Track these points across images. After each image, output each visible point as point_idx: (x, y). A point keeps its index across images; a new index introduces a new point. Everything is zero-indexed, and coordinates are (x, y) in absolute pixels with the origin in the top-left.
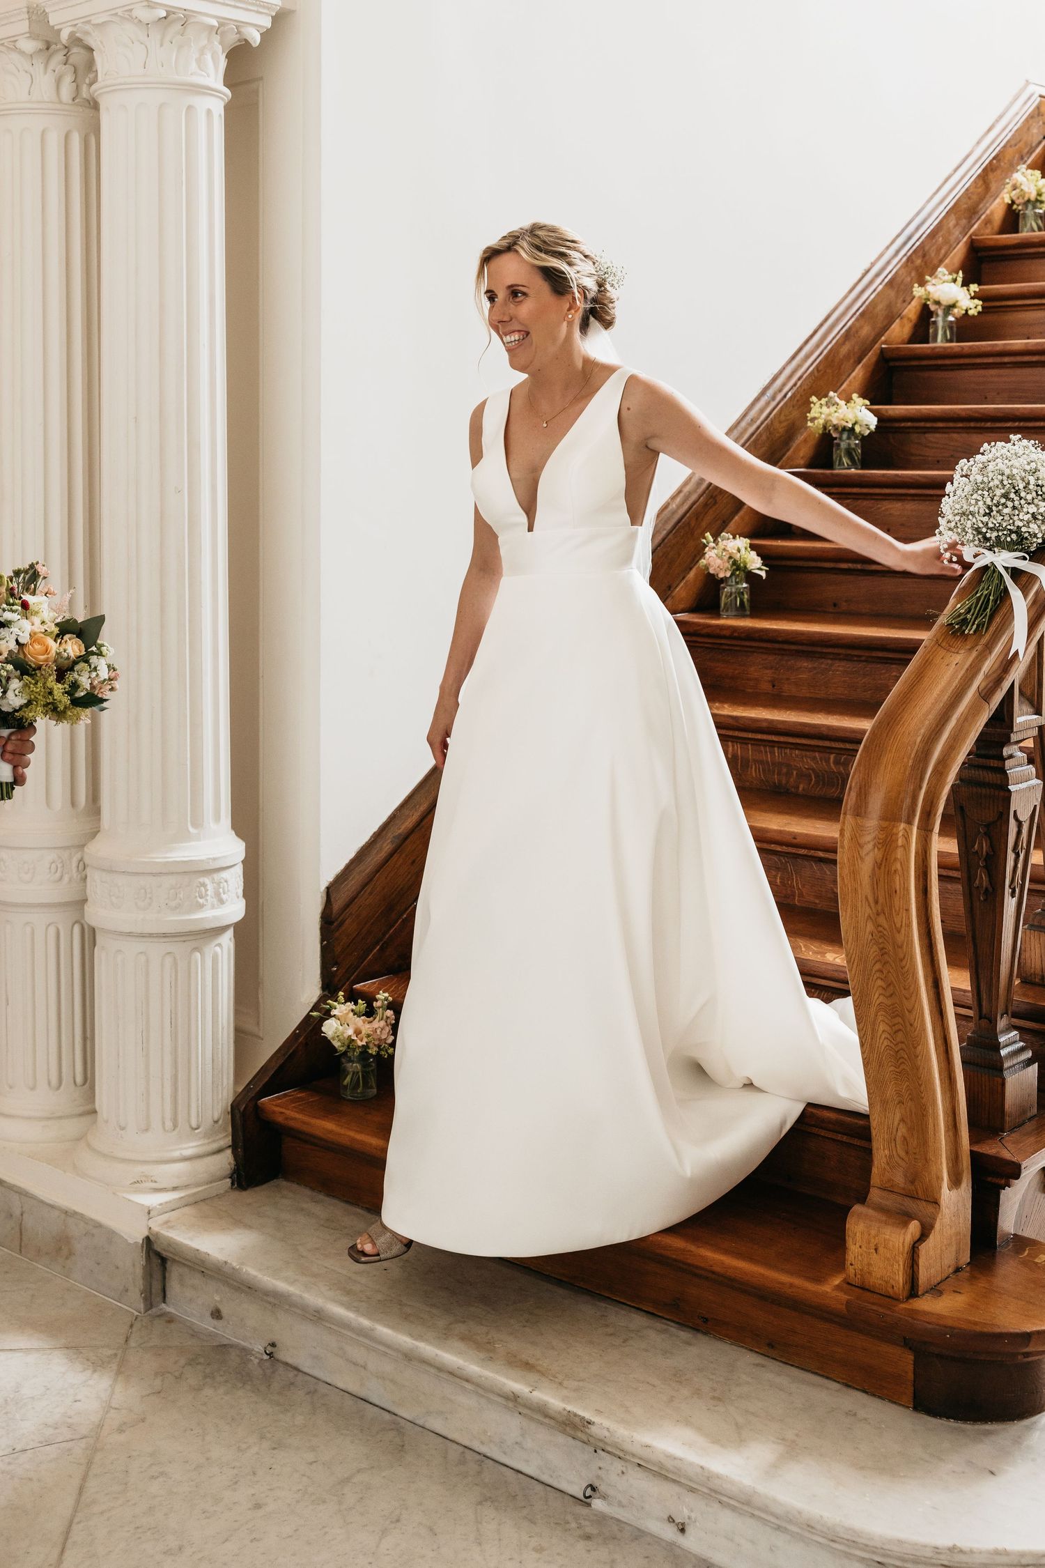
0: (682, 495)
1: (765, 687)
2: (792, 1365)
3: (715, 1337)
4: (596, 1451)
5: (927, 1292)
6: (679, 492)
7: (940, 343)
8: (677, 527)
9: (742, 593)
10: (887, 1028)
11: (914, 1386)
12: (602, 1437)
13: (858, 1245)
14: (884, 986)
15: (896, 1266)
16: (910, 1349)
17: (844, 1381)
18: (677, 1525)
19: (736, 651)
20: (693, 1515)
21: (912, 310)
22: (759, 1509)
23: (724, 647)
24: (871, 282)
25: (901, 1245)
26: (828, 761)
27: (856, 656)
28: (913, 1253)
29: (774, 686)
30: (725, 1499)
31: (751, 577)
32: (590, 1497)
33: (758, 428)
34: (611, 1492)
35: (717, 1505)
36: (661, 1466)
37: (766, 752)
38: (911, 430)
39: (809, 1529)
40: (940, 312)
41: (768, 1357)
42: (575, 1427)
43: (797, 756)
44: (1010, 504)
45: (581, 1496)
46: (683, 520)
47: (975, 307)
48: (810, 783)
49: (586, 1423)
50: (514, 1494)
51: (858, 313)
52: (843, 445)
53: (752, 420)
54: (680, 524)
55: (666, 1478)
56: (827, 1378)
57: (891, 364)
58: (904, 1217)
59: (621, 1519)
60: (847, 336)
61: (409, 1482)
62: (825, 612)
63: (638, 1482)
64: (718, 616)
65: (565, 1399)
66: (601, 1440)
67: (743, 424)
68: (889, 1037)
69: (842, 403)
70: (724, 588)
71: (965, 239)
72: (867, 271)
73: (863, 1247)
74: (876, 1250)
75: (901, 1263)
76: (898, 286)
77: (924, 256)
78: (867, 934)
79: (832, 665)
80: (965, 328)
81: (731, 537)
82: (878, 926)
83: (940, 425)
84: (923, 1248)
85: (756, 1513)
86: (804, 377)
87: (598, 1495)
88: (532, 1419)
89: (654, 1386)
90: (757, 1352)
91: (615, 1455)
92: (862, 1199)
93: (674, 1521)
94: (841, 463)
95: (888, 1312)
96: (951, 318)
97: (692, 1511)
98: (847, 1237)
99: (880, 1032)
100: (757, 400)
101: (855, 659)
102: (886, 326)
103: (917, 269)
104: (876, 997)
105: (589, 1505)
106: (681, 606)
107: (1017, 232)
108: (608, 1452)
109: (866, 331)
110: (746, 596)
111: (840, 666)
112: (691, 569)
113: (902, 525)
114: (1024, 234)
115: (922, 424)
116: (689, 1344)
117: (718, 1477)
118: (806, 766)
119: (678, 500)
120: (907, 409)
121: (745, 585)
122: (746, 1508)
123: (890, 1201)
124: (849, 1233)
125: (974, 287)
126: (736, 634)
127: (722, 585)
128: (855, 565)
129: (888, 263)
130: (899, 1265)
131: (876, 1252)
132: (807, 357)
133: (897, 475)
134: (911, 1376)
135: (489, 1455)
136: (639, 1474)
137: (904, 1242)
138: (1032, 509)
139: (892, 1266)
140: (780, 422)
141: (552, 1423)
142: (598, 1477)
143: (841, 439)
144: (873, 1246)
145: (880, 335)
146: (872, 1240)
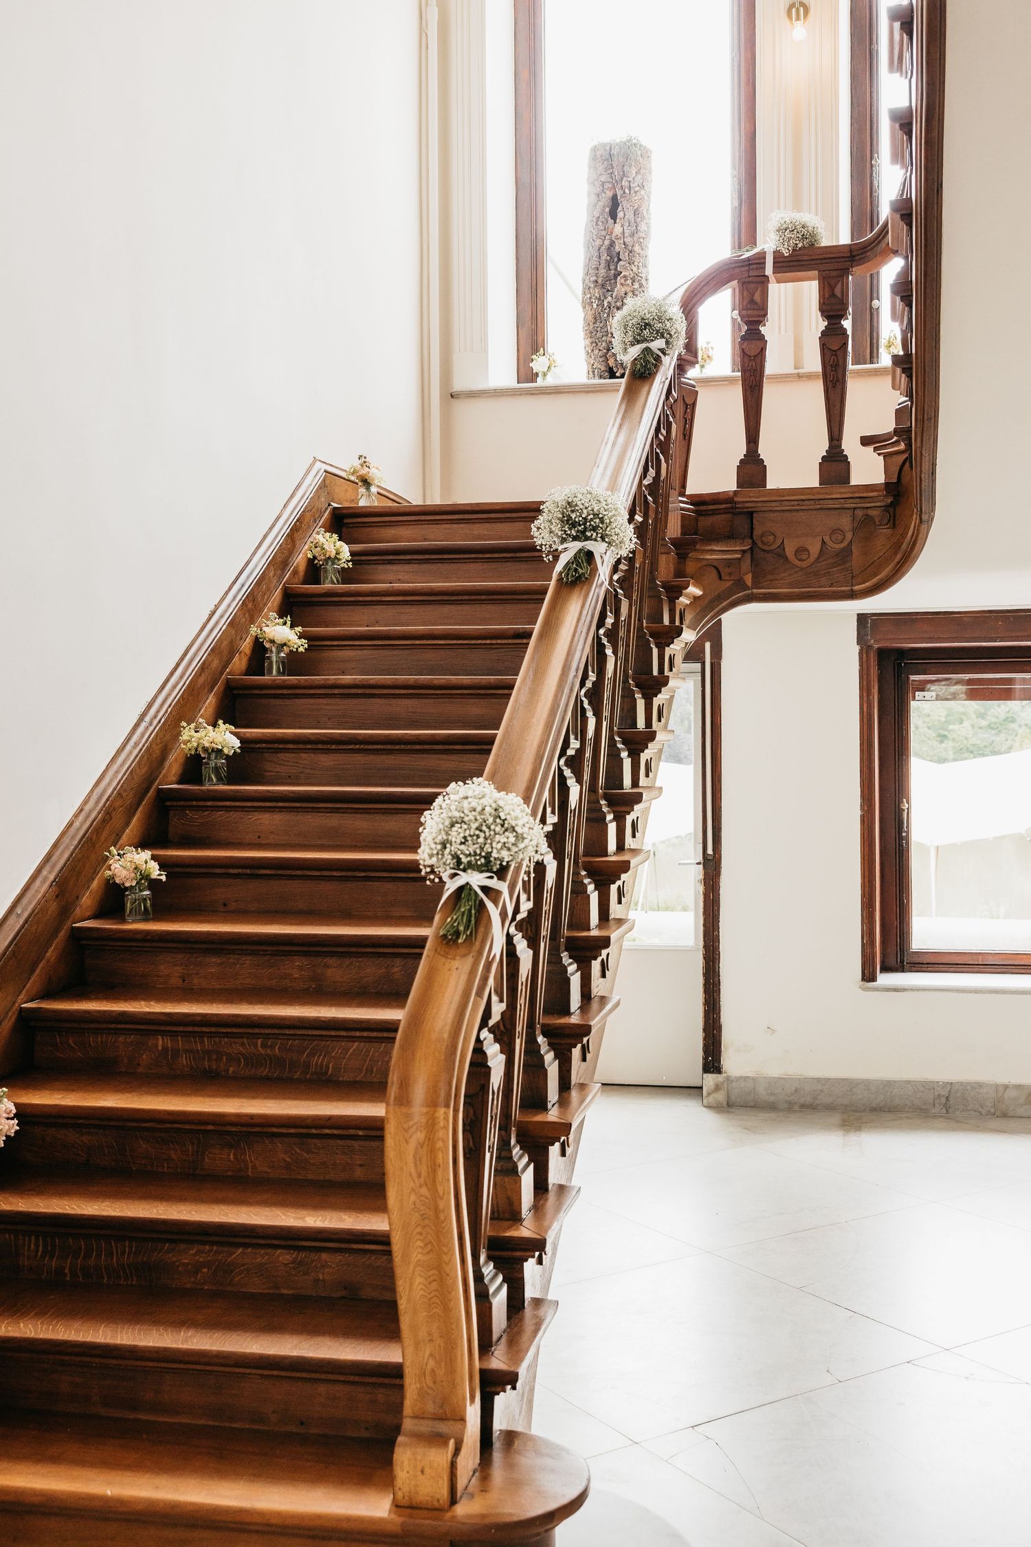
0: (83, 813)
1: (175, 981)
5: (465, 1498)
6: (81, 810)
7: (274, 675)
8: (82, 843)
9: (145, 899)
10: (422, 1280)
13: (405, 1471)
14: (422, 1245)
15: (441, 1482)
19: (146, 951)
21: (246, 645)
23: (134, 949)
24: (217, 623)
25: (445, 1463)
26: (256, 1046)
27: (263, 951)
28: (452, 1467)
29: (184, 981)
31: (153, 884)
33: (141, 750)
37: (196, 1042)
38: (265, 751)
40: (274, 649)
43: (226, 1043)
44: (482, 835)
46: (87, 836)
47: (301, 645)
48: (240, 1066)
51: (209, 649)
52: (212, 764)
53: (135, 743)
54: (84, 840)
57: (235, 692)
58: (438, 1438)
60: (203, 668)
62: (216, 911)
64: (124, 921)
67: (128, 748)
68: (423, 1287)
69: (211, 728)
70: (128, 895)
71: (280, 587)
72: (213, 613)
73: (411, 1472)
74: (422, 1472)
75: (445, 1478)
76: (237, 625)
77: (254, 601)
78: (410, 1203)
79: (238, 959)
80: (294, 663)
81: (134, 850)
82: (421, 1196)
83: (291, 746)
84: (459, 1460)
86: (173, 704)
92: (400, 1431)
94: (210, 779)
95: (437, 1522)
96: (282, 655)
99: (417, 1283)
100: (137, 725)
101: (262, 953)
102: (229, 660)
103: (249, 611)
104: (415, 1255)
106: (88, 914)
107: (319, 583)
109: (216, 663)
110: (148, 902)
111: (248, 960)
112: (93, 879)
113: (272, 832)
114: (327, 586)
115: (276, 746)
118: (236, 1052)
119: (81, 818)
120: (263, 733)
121: (147, 892)
123: (425, 1427)
125: (299, 629)
126: (149, 937)
127: (127, 893)
128: (244, 870)
129: (229, 606)
131: (423, 1474)
132: (174, 687)
133: (268, 791)
137: (447, 1461)
138: (503, 840)
139: (438, 1483)
140: (157, 745)
143: (209, 758)
144: (419, 1468)
145: (225, 667)
146: (419, 1464)
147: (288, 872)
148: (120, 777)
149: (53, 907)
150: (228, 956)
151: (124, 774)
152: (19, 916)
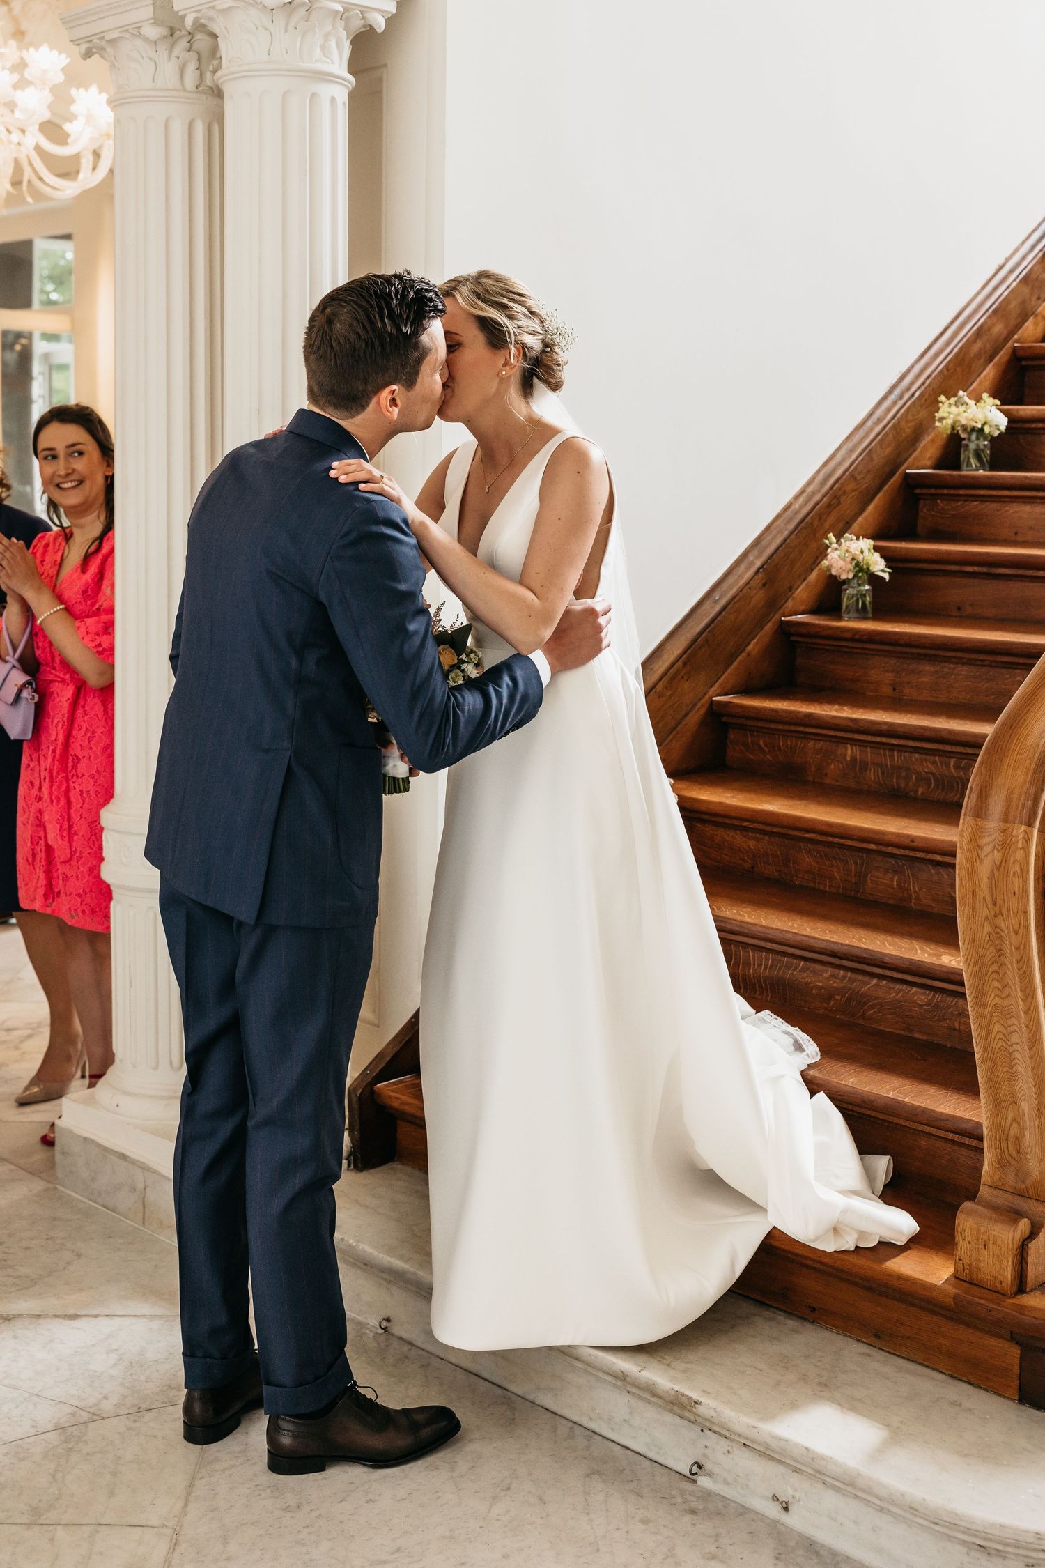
0: (805, 495)
1: (886, 690)
2: (898, 1356)
3: (822, 1326)
4: (702, 1431)
5: (1035, 1289)
6: (802, 491)
8: (800, 527)
9: (865, 595)
10: (1001, 1028)
11: (1020, 1378)
12: (708, 1417)
13: (967, 1240)
14: (999, 986)
15: (1005, 1263)
16: (1017, 1343)
17: (949, 1373)
18: (781, 1503)
19: (857, 653)
20: (797, 1495)
22: (862, 1490)
23: (844, 649)
24: (1005, 279)
25: (1010, 1242)
26: (948, 765)
27: (980, 660)
28: (1022, 1250)
29: (894, 689)
30: (827, 1479)
31: (874, 579)
32: (696, 1474)
33: (885, 427)
34: (716, 1470)
35: (820, 1486)
36: (767, 1446)
37: (885, 755)
38: (1042, 432)
39: (912, 1511)
41: (875, 1347)
42: (682, 1407)
43: (916, 760)
45: (687, 1473)
46: (806, 520)
48: (929, 787)
49: (693, 1403)
50: (621, 1469)
51: (989, 312)
52: (972, 446)
53: (878, 419)
54: (802, 525)
55: (772, 1458)
56: (933, 1369)
57: (1024, 363)
58: (1014, 1215)
59: (727, 1496)
60: (979, 333)
61: (519, 1453)
62: (949, 616)
63: (744, 1462)
64: (840, 618)
65: (673, 1379)
66: (707, 1420)
67: (869, 423)
68: (1002, 1037)
69: (972, 403)
70: (846, 590)
72: (1001, 268)
73: (973, 1243)
74: (985, 1246)
75: (1010, 1260)
76: (1033, 283)
78: (984, 935)
79: (954, 669)
81: (854, 538)
82: (996, 927)
84: (1032, 1245)
85: (860, 1494)
86: (934, 375)
87: (704, 1472)
88: (640, 1398)
89: (761, 1370)
90: (864, 1342)
91: (721, 1435)
92: (972, 1196)
93: (778, 1500)
94: (969, 464)
95: (996, 1307)
97: (796, 1491)
98: (956, 1233)
99: (995, 1033)
100: (884, 398)
101: (979, 663)
102: (1020, 323)
104: (991, 998)
105: (695, 1482)
106: (802, 608)
108: (715, 1432)
109: (998, 329)
110: (868, 598)
111: (964, 670)
112: (812, 570)
113: (1031, 528)
116: (796, 1332)
117: (823, 1458)
118: (926, 770)
119: (801, 500)
120: (1039, 410)
121: (867, 587)
122: (850, 1489)
123: (1002, 1199)
124: (958, 1229)
126: (857, 637)
127: (844, 587)
128: (980, 568)
129: (1023, 258)
130: (1008, 1261)
131: (985, 1248)
132: (937, 354)
133: (1026, 477)
134: (1016, 1369)
135: (597, 1431)
136: (746, 1453)
137: (1013, 1239)
139: (1001, 1262)
140: (907, 422)
141: (660, 1402)
142: (704, 1455)
143: (969, 440)
144: (982, 1242)
145: (1012, 333)
146: (982, 1236)
147: (1030, 573)
148: (854, 457)
149: (759, 597)
150: (944, 664)
151: (860, 454)
152: (716, 601)
